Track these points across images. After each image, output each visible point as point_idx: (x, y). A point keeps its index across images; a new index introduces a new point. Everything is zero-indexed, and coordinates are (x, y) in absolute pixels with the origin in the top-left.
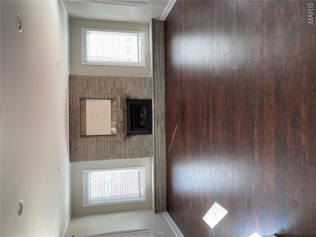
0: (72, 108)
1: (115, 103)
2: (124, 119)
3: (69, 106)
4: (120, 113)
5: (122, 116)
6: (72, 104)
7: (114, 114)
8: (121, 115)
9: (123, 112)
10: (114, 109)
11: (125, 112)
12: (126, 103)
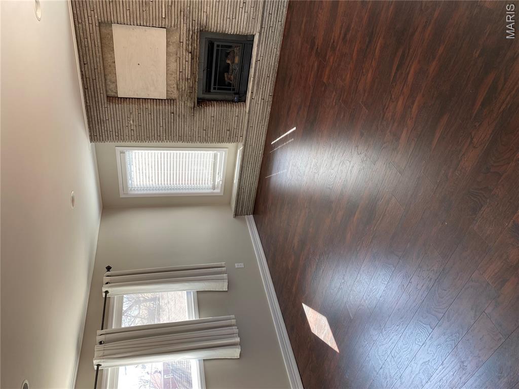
0: (83, 44)
1: (175, 38)
2: (192, 73)
3: (77, 38)
4: (184, 62)
5: (190, 69)
6: (82, 34)
7: (173, 59)
8: (187, 66)
9: (192, 59)
10: (173, 49)
11: (195, 59)
12: (198, 41)
